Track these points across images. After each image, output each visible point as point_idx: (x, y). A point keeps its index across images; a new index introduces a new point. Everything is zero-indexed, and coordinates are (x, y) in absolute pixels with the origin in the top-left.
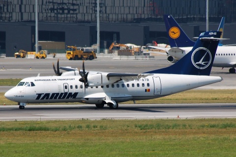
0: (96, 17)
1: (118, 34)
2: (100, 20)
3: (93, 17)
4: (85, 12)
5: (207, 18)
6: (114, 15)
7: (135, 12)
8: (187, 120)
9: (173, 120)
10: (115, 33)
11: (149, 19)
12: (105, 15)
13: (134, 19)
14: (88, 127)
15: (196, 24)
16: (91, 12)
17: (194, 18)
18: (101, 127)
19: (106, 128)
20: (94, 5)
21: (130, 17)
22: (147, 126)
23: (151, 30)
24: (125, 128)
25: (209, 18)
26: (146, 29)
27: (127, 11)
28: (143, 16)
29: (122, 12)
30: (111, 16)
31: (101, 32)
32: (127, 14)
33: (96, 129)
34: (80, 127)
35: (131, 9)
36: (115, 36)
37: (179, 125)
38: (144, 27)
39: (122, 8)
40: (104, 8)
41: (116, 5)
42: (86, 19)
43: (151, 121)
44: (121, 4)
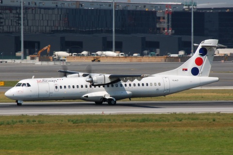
0: (20, 29)
1: (39, 43)
2: (24, 32)
3: (17, 29)
4: (10, 24)
5: (114, 30)
6: (35, 27)
7: (52, 25)
8: (110, 115)
9: (99, 115)
10: (36, 42)
11: (64, 31)
12: (27, 28)
13: (52, 31)
14: (28, 121)
15: (104, 35)
16: (15, 24)
17: (102, 30)
18: (39, 121)
19: (43, 123)
20: (17, 19)
21: (48, 29)
22: (77, 120)
23: (66, 40)
24: (60, 122)
25: (115, 30)
26: (62, 39)
27: (45, 23)
28: (59, 29)
29: (42, 25)
30: (32, 28)
31: (25, 42)
32: (46, 26)
33: (35, 123)
34: (21, 121)
35: (49, 22)
36: (36, 45)
37: (105, 120)
38: (61, 37)
39: (42, 21)
40: (26, 21)
41: (36, 19)
42: (11, 30)
43: (81, 116)
44: (41, 19)
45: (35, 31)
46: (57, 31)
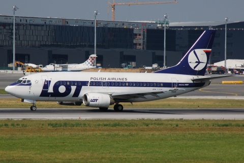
0: (12, 43)
1: (29, 56)
2: (15, 46)
3: (10, 43)
4: (4, 39)
5: (95, 45)
6: (26, 42)
7: (41, 40)
8: (86, 120)
9: (76, 120)
10: (27, 55)
11: (51, 45)
12: (19, 42)
13: (41, 45)
14: (13, 125)
15: (87, 49)
16: (8, 39)
17: (85, 45)
18: (23, 125)
19: (26, 126)
20: (10, 34)
21: (37, 43)
22: (56, 124)
24: (41, 126)
25: (97, 45)
26: (50, 52)
27: (35, 39)
28: (47, 43)
29: (32, 39)
30: (23, 42)
31: (16, 54)
32: (35, 41)
33: (18, 126)
34: (6, 125)
35: (38, 37)
36: (27, 57)
37: (81, 124)
38: (48, 51)
39: (32, 36)
40: (18, 36)
41: (27, 34)
42: (5, 44)
43: (60, 121)
44: (31, 34)
45: (26, 45)
46: (46, 45)
